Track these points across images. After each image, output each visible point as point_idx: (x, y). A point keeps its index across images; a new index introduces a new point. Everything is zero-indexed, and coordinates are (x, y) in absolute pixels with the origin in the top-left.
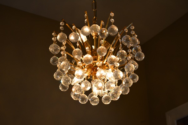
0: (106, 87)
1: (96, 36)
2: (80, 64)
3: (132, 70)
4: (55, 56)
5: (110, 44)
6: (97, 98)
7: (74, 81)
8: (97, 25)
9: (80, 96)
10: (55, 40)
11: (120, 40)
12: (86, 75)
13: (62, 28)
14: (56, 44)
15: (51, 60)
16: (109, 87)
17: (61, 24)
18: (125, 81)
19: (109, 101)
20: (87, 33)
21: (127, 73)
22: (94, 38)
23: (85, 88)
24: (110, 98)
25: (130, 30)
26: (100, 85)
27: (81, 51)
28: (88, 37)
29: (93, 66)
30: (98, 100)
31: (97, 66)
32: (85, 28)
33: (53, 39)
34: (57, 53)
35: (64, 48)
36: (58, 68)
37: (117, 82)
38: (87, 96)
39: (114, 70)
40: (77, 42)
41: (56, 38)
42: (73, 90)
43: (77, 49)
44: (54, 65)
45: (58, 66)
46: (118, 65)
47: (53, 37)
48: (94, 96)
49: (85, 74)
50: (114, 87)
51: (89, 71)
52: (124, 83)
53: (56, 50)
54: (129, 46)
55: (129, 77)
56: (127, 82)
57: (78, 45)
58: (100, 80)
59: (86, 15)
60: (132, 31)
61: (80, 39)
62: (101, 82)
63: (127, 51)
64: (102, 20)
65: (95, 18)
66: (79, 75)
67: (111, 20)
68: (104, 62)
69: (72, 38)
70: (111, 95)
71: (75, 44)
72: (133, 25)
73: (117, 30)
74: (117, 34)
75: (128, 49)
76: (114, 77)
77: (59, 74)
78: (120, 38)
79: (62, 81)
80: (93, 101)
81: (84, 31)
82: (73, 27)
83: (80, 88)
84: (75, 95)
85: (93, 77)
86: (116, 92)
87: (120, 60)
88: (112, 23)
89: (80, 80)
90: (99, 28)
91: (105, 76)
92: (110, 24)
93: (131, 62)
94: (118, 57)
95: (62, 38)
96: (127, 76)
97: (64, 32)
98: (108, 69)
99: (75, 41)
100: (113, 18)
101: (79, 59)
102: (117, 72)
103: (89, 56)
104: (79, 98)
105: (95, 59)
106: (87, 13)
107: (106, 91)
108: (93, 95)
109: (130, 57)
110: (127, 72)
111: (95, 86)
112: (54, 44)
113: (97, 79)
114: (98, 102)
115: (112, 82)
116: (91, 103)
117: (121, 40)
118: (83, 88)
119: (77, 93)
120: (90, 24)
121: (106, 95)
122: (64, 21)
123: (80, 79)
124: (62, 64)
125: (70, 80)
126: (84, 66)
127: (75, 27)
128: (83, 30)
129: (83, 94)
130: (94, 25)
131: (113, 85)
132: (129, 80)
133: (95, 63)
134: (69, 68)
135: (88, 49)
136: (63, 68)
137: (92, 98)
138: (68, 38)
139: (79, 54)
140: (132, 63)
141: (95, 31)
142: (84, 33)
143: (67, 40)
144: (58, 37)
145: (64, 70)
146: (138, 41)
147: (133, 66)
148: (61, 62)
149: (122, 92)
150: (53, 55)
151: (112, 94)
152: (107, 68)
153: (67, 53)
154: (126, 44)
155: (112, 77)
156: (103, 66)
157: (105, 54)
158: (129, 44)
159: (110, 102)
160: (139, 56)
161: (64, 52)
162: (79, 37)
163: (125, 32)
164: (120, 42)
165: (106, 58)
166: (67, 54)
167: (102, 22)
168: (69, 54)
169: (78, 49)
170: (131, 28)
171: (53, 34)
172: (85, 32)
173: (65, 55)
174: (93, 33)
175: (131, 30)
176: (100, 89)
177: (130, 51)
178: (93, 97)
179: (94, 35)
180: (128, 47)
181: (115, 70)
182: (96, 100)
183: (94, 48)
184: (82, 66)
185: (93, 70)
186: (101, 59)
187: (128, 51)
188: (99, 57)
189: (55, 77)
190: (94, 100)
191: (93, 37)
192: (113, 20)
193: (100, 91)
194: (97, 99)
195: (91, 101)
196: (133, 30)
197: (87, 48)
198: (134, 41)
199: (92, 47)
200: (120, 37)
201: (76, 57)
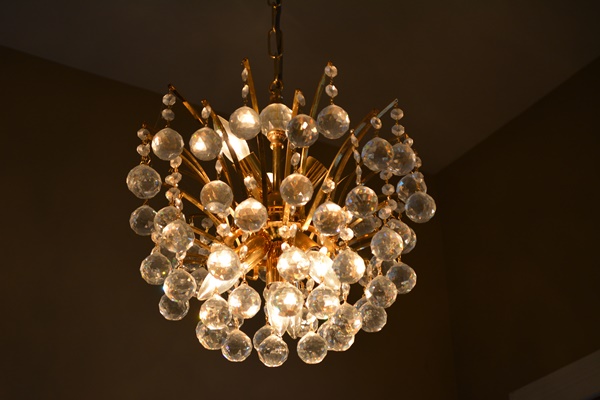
0: (310, 305)
1: (279, 140)
2: (224, 230)
3: (394, 251)
4: (145, 207)
5: (324, 169)
6: (282, 342)
7: (205, 288)
8: (284, 107)
9: (225, 335)
10: (147, 154)
11: (356, 153)
12: (247, 266)
13: (168, 115)
14: (150, 165)
15: (132, 218)
16: (318, 307)
17: (164, 101)
18: (371, 286)
19: (319, 355)
20: (250, 129)
21: (379, 261)
22: (272, 148)
23: (239, 310)
24: (323, 342)
25: (388, 122)
26: (291, 299)
27: (229, 189)
28: (251, 143)
29: (267, 237)
30: (283, 350)
31: (280, 240)
32: (241, 113)
33: (140, 149)
34: (149, 194)
35: (176, 178)
36: (153, 245)
37: (346, 293)
38: (247, 338)
39: (337, 253)
40: (217, 159)
41: (148, 145)
42: (203, 315)
43: (217, 183)
44: (143, 234)
45: (154, 236)
46: (351, 234)
47: (139, 142)
48: (272, 337)
49: (241, 266)
50: (335, 308)
51: (257, 253)
52: (368, 294)
53: (147, 185)
54: (386, 174)
55: (384, 273)
56: (379, 292)
57: (219, 168)
58: (291, 285)
59: (245, 71)
60: (397, 125)
61: (225, 150)
62: (295, 291)
63: (378, 191)
64: (299, 89)
65: (278, 83)
66: (221, 268)
67: (327, 88)
68: (303, 224)
69: (199, 145)
70: (325, 333)
71: (209, 166)
72: (398, 107)
73: (347, 120)
74: (348, 134)
75: (383, 183)
76: (337, 274)
77: (158, 265)
78: (356, 148)
79: (166, 288)
80: (268, 352)
81: (240, 123)
82: (204, 109)
83: (225, 308)
84: (208, 333)
85: (270, 273)
86: (343, 323)
87: (355, 219)
88: (330, 98)
89: (226, 282)
90: (289, 113)
91: (307, 272)
92: (326, 101)
93: (393, 226)
94: (351, 208)
95: (166, 146)
96: (380, 271)
97: (173, 125)
98: (316, 249)
99: (208, 157)
100: (335, 82)
101: (221, 216)
102: (346, 258)
103: (253, 206)
104: (221, 342)
105: (277, 217)
106: (250, 65)
107: (312, 319)
108: (267, 333)
109: (388, 210)
110: (378, 259)
111: (274, 303)
112: (142, 166)
113: (282, 280)
114: (286, 356)
115: (328, 292)
116: (262, 360)
117: (360, 153)
118: (235, 311)
119: (216, 325)
120: (260, 102)
121: (312, 334)
122: (175, 93)
123: (225, 279)
124: (167, 230)
125: (194, 283)
126: (240, 238)
127: (210, 110)
128: (236, 118)
129: (237, 331)
130: (273, 105)
131: (332, 302)
132: (386, 285)
133: (276, 228)
134: (191, 244)
135: (253, 183)
136: (170, 244)
137: (264, 342)
138: (187, 146)
139: (221, 199)
140: (396, 230)
141: (276, 125)
142: (239, 132)
143: (184, 154)
144: (156, 142)
145: (171, 249)
146: (414, 156)
147: (399, 240)
148: (164, 226)
149: (364, 322)
150: (141, 202)
151: (329, 329)
152: (313, 245)
153: (184, 195)
154: (375, 168)
155: (328, 275)
156: (301, 240)
157: (308, 199)
158: (386, 168)
159: (324, 355)
160: (419, 206)
161: (174, 193)
162: (224, 143)
163: (372, 129)
164: (358, 161)
165: (312, 211)
166: (183, 200)
167: (299, 96)
168: (190, 199)
169: (219, 182)
170: (393, 116)
171: (140, 133)
172: (244, 126)
173: (178, 201)
174: (269, 131)
175: (393, 122)
176: (290, 313)
177: (388, 189)
178: (269, 341)
179: (274, 137)
180: (382, 176)
181: (340, 252)
182: (280, 351)
183: (272, 181)
184: (234, 237)
185: (271, 251)
186: (292, 214)
187: (384, 189)
188: (287, 211)
189: (143, 275)
190: (272, 349)
191: (269, 143)
192: (334, 88)
193: (293, 318)
194: (282, 345)
195: (262, 355)
196: (401, 122)
197: (248, 179)
198: (403, 159)
199: (265, 178)
200: (357, 145)
201: (212, 207)
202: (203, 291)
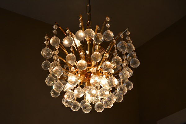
0: (100, 94)
1: (89, 40)
2: (73, 69)
3: (127, 77)
4: (46, 61)
5: (104, 50)
7: (66, 88)
8: (91, 30)
9: (72, 103)
10: (48, 44)
11: (115, 46)
12: (80, 81)
13: (55, 32)
14: (49, 48)
15: (42, 65)
16: (102, 94)
17: (54, 27)
18: (119, 88)
19: (101, 109)
20: (82, 37)
21: (122, 80)
22: (87, 43)
23: (77, 95)
24: (103, 105)
25: (125, 36)
26: (94, 92)
27: (75, 56)
28: (81, 42)
29: (86, 72)
30: (90, 108)
31: (90, 73)
32: (79, 32)
33: (45, 42)
34: (49, 57)
35: (57, 52)
36: (50, 73)
37: (111, 90)
38: (79, 103)
39: (108, 77)
40: (70, 47)
41: (48, 42)
42: (66, 96)
43: (71, 54)
44: (45, 70)
45: (50, 71)
46: (113, 71)
47: (45, 40)
48: (87, 103)
49: (78, 81)
50: (108, 95)
51: (83, 77)
52: (118, 90)
53: (49, 54)
54: (124, 52)
55: (123, 84)
56: (121, 90)
57: (72, 50)
58: (94, 87)
59: (80, 19)
60: (128, 37)
61: (73, 44)
62: (95, 89)
64: (98, 25)
65: (89, 22)
66: (72, 82)
67: (106, 25)
68: (98, 68)
69: (66, 42)
70: (104, 102)
71: (68, 49)
72: (128, 31)
73: (113, 35)
74: (113, 39)
75: (123, 55)
76: (109, 84)
77: (51, 80)
78: (115, 44)
79: (54, 87)
80: (85, 108)
82: (67, 31)
83: (73, 94)
84: (67, 102)
85: (87, 83)
86: (110, 100)
87: (114, 66)
88: (107, 28)
89: (73, 86)
90: (93, 32)
91: (99, 83)
94: (113, 63)
95: (55, 42)
96: (122, 83)
97: (57, 35)
98: (102, 76)
99: (68, 46)
100: (109, 22)
101: (72, 65)
102: (111, 79)
103: (83, 62)
104: (71, 105)
105: (89, 65)
106: (82, 16)
107: (99, 98)
108: (85, 102)
109: (125, 64)
110: (121, 79)
111: (88, 93)
112: (46, 48)
113: (90, 85)
115: (106, 90)
116: (83, 110)
117: (117, 45)
119: (69, 99)
120: (84, 28)
121: (99, 102)
122: (57, 25)
124: (55, 69)
125: (63, 86)
126: (77, 72)
127: (69, 31)
128: (77, 34)
129: (76, 101)
130: (88, 29)
131: (107, 93)
132: (123, 88)
133: (89, 69)
134: (62, 74)
135: (83, 54)
137: (84, 105)
138: (62, 42)
139: (71, 59)
140: (127, 70)
141: (89, 36)
142: (78, 38)
143: (60, 45)
144: (51, 41)
145: (56, 75)
146: (133, 47)
147: (128, 73)
149: (116, 99)
150: (45, 59)
151: (105, 101)
152: (101, 74)
153: (60, 58)
154: (121, 50)
155: (106, 84)
156: (97, 73)
157: (100, 60)
158: (125, 50)
159: (103, 110)
160: (135, 63)
161: (57, 57)
162: (73, 41)
163: (120, 38)
164: (116, 48)
165: (101, 64)
166: (60, 59)
167: (98, 27)
168: (62, 59)
170: (127, 34)
171: (45, 37)
172: (80, 36)
173: (58, 60)
174: (86, 38)
175: (127, 36)
176: (93, 96)
177: (124, 57)
178: (86, 105)
179: (88, 40)
180: (123, 53)
183: (87, 53)
184: (75, 72)
185: (87, 76)
186: (95, 65)
187: (123, 57)
188: (93, 63)
189: (46, 83)
191: (86, 41)
192: (108, 25)
193: (93, 98)
194: (90, 106)
195: (83, 109)
196: (129, 36)
197: (81, 53)
198: (130, 48)
200: (115, 43)
201: (70, 62)
202: (65, 88)
